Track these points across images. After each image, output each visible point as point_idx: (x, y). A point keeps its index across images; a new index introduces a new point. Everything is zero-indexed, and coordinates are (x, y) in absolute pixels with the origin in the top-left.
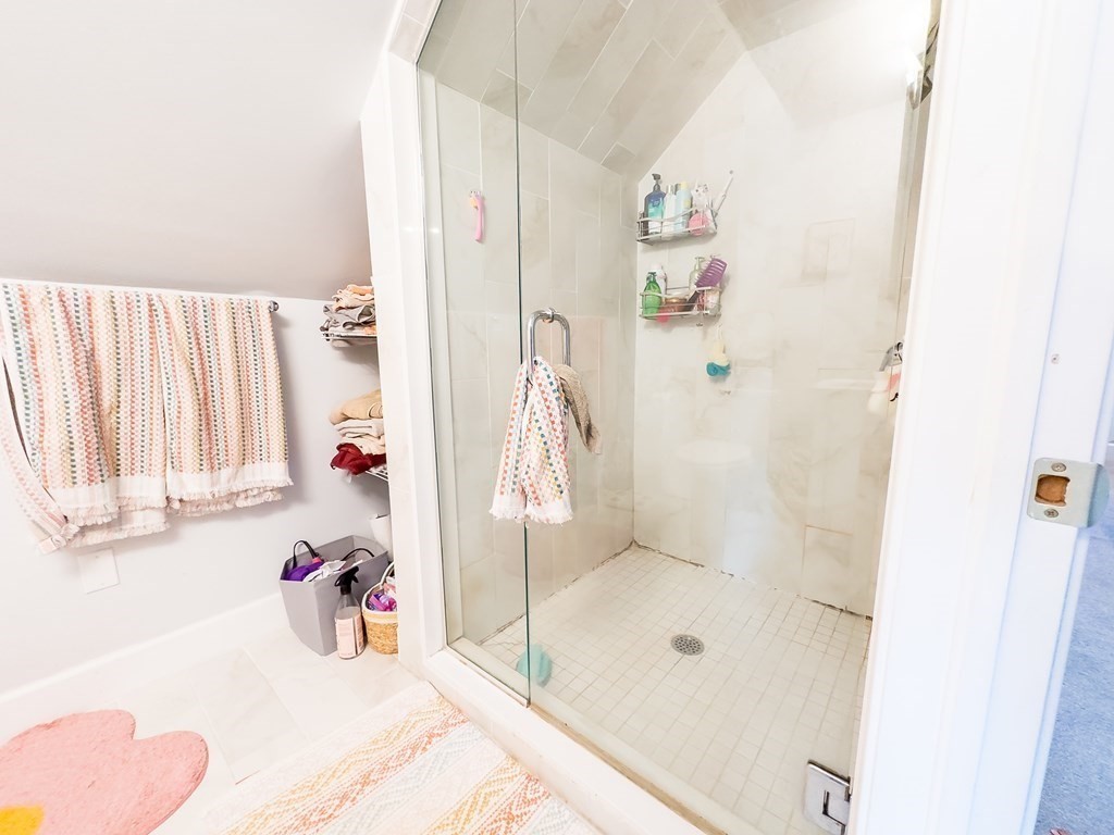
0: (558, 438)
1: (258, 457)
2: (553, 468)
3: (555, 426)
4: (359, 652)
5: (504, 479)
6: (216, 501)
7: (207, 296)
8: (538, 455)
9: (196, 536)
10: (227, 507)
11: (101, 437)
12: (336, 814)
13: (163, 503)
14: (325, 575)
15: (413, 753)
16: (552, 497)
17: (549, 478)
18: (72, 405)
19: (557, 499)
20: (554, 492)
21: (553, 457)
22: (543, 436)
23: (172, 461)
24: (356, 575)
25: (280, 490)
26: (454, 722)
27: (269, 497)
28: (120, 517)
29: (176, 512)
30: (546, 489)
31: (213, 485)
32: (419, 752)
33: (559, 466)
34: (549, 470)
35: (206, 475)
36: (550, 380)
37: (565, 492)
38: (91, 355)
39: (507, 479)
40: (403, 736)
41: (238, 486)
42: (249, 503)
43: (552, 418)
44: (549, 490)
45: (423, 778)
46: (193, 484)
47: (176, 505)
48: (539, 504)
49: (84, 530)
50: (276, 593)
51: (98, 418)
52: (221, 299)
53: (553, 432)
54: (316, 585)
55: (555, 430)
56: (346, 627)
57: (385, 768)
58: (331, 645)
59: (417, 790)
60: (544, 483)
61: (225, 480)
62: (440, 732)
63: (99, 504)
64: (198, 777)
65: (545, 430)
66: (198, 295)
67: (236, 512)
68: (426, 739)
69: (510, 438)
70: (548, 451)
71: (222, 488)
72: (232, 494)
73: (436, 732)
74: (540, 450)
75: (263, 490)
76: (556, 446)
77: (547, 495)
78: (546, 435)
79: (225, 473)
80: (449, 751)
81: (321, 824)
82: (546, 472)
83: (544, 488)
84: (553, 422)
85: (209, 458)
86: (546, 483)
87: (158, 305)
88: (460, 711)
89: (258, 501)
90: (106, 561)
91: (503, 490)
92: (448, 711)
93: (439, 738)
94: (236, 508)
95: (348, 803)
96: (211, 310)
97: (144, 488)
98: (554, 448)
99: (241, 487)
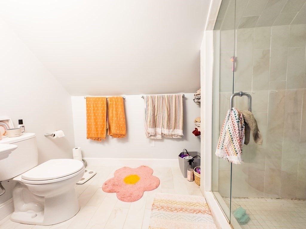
0: (236, 135)
1: (177, 128)
2: (234, 145)
3: (236, 131)
4: (192, 181)
5: (219, 144)
6: (169, 135)
7: (172, 94)
8: (228, 139)
9: (167, 142)
10: (171, 137)
11: (154, 120)
12: (173, 211)
13: (161, 134)
14: (187, 158)
15: (194, 212)
16: (233, 154)
17: (232, 148)
18: (151, 115)
19: (235, 155)
20: (234, 153)
21: (234, 141)
22: (230, 133)
23: (163, 126)
24: (193, 161)
25: (182, 136)
26: (207, 212)
27: (179, 137)
28: (156, 134)
29: (163, 136)
30: (231, 151)
31: (169, 132)
32: (195, 213)
33: (237, 144)
34: (233, 145)
35: (168, 130)
36: (235, 116)
37: (239, 154)
38: (154, 106)
39: (220, 145)
40: (193, 206)
41: (173, 133)
42: (175, 137)
43: (235, 128)
44: (232, 152)
45: (193, 219)
46: (166, 131)
47: (163, 135)
48: (229, 155)
49: (151, 136)
50: (177, 159)
51: (154, 117)
52: (174, 95)
53: (235, 133)
54: (184, 160)
55: (236, 132)
56: (189, 173)
57: (186, 210)
58: (186, 176)
59: (191, 221)
60: (230, 149)
61: (171, 132)
62: (202, 212)
63: (153, 132)
64: (157, 187)
65: (231, 131)
66: (170, 94)
67: (173, 139)
68: (198, 211)
69: (222, 132)
70: (232, 138)
71: (170, 133)
72: (172, 135)
73: (201, 211)
74: (229, 138)
75: (178, 135)
76: (236, 138)
77: (231, 153)
78: (232, 133)
79: (171, 130)
80: (203, 219)
81: (170, 211)
82: (231, 145)
83: (230, 150)
84: (235, 130)
85: (169, 127)
86: (231, 149)
87: (164, 97)
88: (210, 211)
89: (177, 137)
90: (154, 142)
91: (219, 148)
92: (207, 209)
93: (201, 213)
94: (173, 138)
95: (176, 211)
96: (172, 97)
97: (159, 130)
98: (235, 138)
99: (174, 134)
